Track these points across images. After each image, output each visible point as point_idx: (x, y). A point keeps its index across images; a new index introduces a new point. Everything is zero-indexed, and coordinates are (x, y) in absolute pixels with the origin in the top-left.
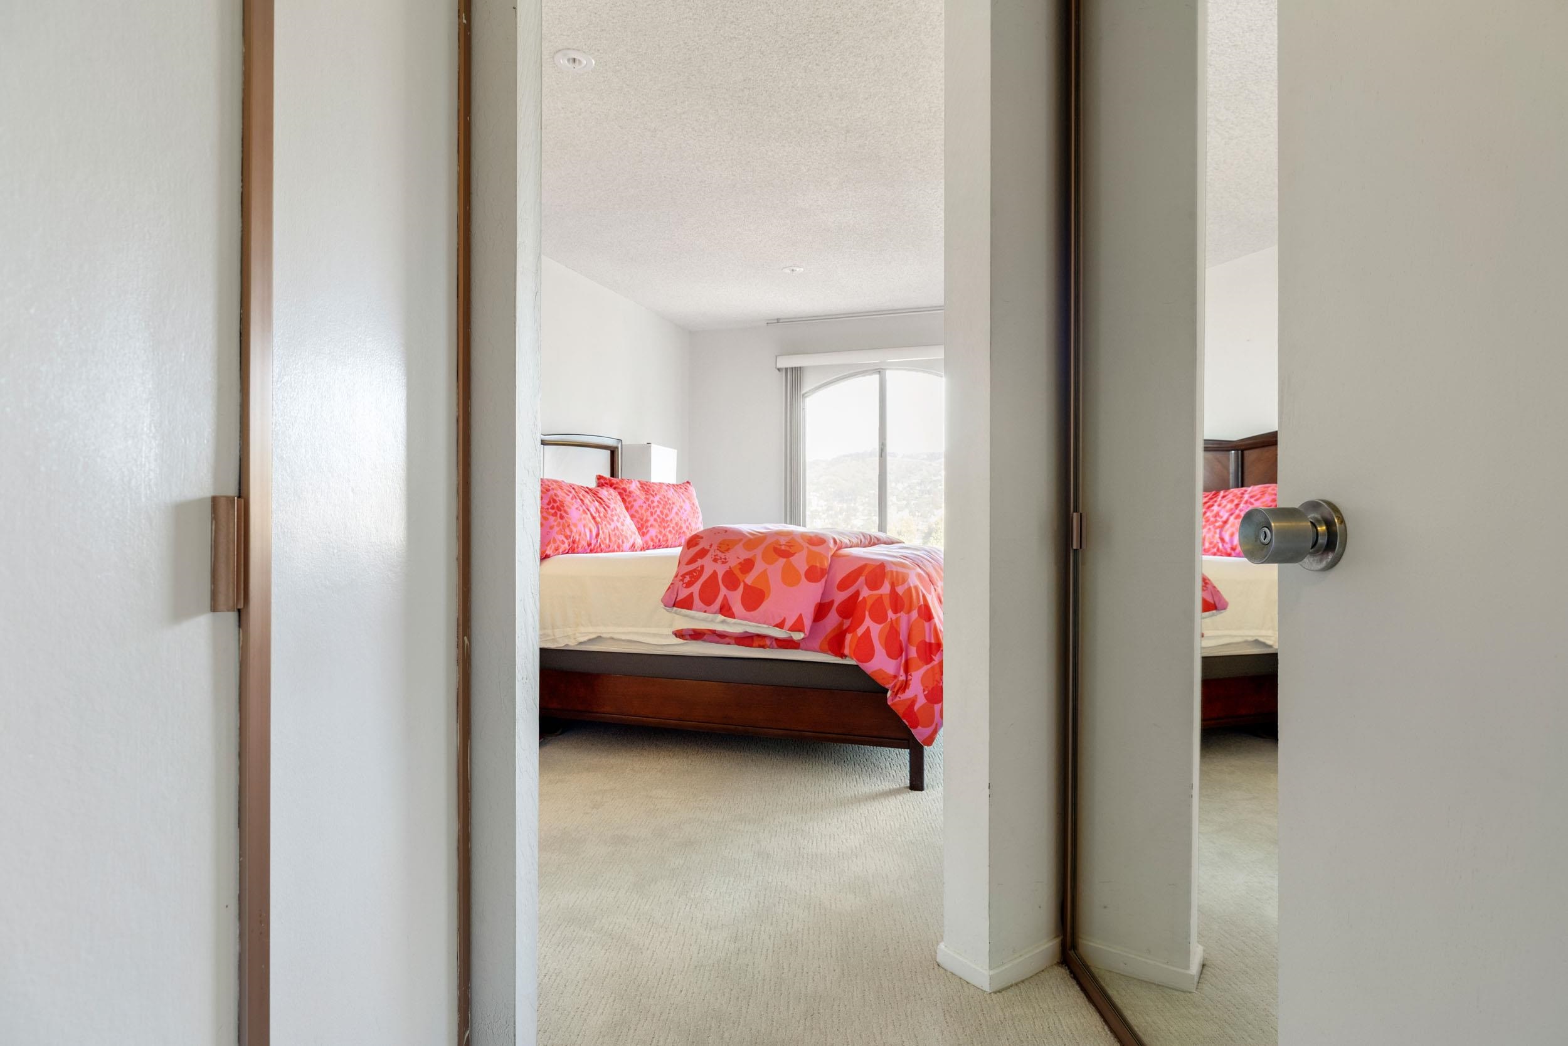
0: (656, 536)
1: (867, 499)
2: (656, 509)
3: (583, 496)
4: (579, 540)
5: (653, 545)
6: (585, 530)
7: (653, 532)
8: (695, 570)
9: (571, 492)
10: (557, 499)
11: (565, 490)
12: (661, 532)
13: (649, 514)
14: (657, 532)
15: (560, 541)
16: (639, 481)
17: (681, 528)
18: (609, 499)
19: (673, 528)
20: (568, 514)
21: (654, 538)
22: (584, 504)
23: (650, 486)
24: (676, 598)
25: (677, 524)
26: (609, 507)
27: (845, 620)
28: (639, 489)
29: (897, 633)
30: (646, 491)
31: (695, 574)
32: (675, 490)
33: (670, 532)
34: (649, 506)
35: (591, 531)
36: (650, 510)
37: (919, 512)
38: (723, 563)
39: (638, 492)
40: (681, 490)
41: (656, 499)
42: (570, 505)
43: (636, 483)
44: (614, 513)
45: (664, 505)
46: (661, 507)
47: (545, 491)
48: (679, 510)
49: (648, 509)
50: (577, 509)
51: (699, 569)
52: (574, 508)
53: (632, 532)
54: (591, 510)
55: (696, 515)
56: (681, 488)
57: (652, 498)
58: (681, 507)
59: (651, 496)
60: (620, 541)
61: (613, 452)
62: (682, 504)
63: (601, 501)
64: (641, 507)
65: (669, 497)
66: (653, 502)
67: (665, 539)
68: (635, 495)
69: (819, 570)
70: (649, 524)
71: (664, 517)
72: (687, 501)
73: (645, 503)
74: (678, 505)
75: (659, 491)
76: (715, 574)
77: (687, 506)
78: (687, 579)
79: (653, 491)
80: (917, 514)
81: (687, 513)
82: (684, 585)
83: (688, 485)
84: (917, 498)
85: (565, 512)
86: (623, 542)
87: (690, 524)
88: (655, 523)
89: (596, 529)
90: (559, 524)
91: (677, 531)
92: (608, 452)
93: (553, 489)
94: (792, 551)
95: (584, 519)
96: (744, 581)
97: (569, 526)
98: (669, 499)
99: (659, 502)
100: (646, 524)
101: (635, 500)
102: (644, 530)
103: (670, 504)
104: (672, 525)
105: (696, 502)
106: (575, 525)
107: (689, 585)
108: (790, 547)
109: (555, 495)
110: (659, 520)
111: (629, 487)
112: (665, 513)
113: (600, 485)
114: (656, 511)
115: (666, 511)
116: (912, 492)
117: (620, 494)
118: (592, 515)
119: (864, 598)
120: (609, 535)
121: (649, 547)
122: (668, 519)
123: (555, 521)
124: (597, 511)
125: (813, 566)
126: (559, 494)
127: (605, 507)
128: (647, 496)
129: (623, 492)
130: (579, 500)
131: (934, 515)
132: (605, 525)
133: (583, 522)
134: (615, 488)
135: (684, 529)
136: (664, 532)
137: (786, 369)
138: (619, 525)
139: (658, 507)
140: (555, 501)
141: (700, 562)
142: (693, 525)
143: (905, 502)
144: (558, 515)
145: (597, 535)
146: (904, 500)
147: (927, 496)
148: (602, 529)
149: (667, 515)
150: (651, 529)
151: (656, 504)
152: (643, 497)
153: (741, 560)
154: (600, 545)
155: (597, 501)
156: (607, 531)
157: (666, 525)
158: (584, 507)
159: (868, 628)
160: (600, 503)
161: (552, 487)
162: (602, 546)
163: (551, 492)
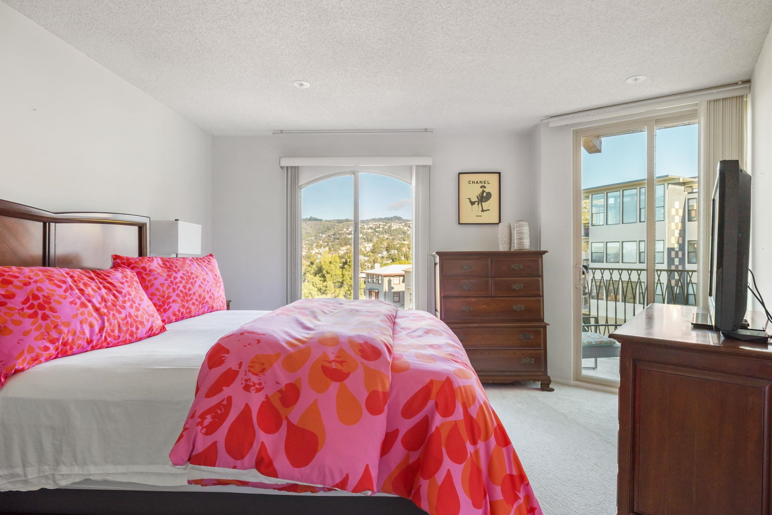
0: (179, 311)
1: (307, 242)
2: (178, 284)
3: (85, 284)
4: (73, 340)
5: (176, 319)
6: (82, 327)
7: (175, 307)
8: (219, 405)
9: (64, 282)
10: (40, 294)
11: (56, 281)
12: (183, 306)
13: (171, 290)
14: (179, 307)
15: (39, 348)
16: (161, 259)
17: (204, 298)
18: (122, 283)
19: (197, 300)
20: (56, 312)
21: (177, 313)
22: (83, 295)
23: (172, 262)
24: (193, 450)
25: (200, 296)
26: (120, 292)
27: (411, 453)
28: (161, 267)
29: (479, 470)
30: (168, 268)
31: (219, 412)
32: (199, 264)
33: (193, 304)
34: (172, 282)
35: (91, 326)
36: (172, 287)
37: (333, 248)
38: (258, 390)
39: (159, 270)
40: (205, 264)
41: (180, 274)
42: (61, 300)
43: (157, 260)
44: (126, 299)
45: (187, 279)
46: (184, 282)
47: (21, 285)
48: (202, 283)
49: (170, 286)
50: (71, 303)
51: (225, 403)
52: (66, 302)
53: (149, 315)
54: (94, 300)
55: (219, 284)
56: (204, 261)
57: (174, 274)
58: (204, 280)
59: (174, 273)
60: (134, 329)
61: (141, 228)
62: (206, 276)
63: (111, 288)
64: (162, 285)
65: (193, 271)
66: (175, 278)
67: (188, 311)
68: (156, 273)
69: (381, 395)
70: (171, 300)
71: (187, 291)
72: (209, 273)
73: (167, 280)
74: (201, 278)
75: (182, 267)
76: (247, 409)
77: (210, 277)
78: (209, 419)
79: (176, 267)
80: (332, 249)
81: (210, 284)
82: (204, 431)
83: (211, 258)
84: (332, 241)
85: (52, 310)
86: (137, 328)
87: (213, 294)
88: (177, 298)
89: (100, 321)
90: (40, 327)
91: (200, 302)
92: (136, 228)
93: (36, 282)
94: (345, 370)
95: (82, 314)
96: (287, 418)
97: (56, 327)
98: (192, 273)
99: (182, 278)
100: (168, 301)
101: (156, 279)
102: (166, 307)
103: (193, 278)
104: (195, 298)
105: (218, 273)
106: (67, 324)
107: (211, 430)
108: (341, 363)
109: (37, 290)
110: (181, 295)
111: (150, 266)
112: (188, 288)
113: (115, 266)
114: (179, 287)
115: (189, 286)
116: (330, 238)
117: (139, 274)
118: (94, 306)
119: (437, 428)
120: (119, 326)
121: (171, 321)
122: (192, 292)
123: (33, 324)
124: (104, 300)
125: (374, 391)
126: (43, 287)
127: (116, 293)
128: (170, 273)
129: (142, 270)
130: (77, 291)
131: (341, 250)
132: (114, 315)
133: (80, 317)
134: (132, 268)
135: (207, 299)
136: (187, 305)
137: (287, 167)
138: (133, 312)
139: (181, 282)
140: (36, 297)
141: (227, 391)
142: (215, 293)
143: (326, 244)
144: (40, 316)
145: (101, 330)
146: (326, 242)
147: (337, 241)
148: (108, 320)
149: (190, 289)
150: (173, 305)
151: (178, 280)
152: (165, 275)
153: (282, 387)
154: (106, 339)
155: (105, 287)
156: (116, 322)
157: (189, 298)
158: (83, 298)
159: (449, 471)
160: (109, 289)
161: (35, 278)
162: (109, 339)
163: (33, 287)
